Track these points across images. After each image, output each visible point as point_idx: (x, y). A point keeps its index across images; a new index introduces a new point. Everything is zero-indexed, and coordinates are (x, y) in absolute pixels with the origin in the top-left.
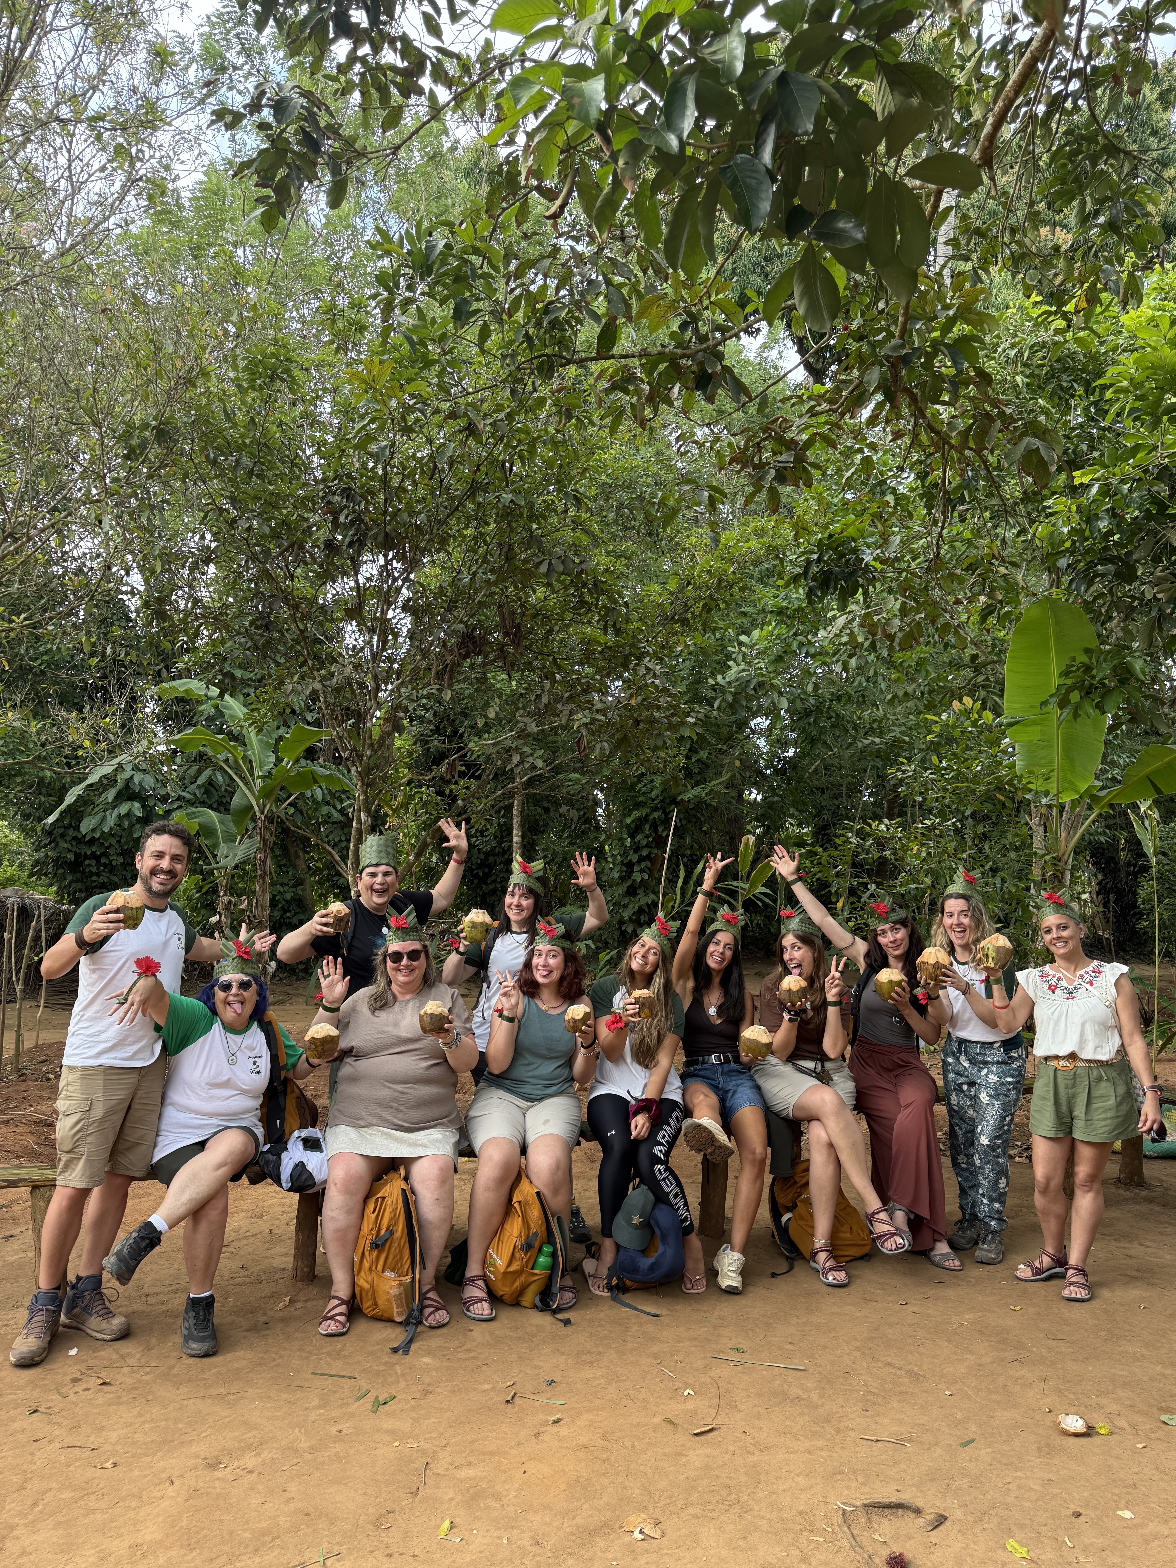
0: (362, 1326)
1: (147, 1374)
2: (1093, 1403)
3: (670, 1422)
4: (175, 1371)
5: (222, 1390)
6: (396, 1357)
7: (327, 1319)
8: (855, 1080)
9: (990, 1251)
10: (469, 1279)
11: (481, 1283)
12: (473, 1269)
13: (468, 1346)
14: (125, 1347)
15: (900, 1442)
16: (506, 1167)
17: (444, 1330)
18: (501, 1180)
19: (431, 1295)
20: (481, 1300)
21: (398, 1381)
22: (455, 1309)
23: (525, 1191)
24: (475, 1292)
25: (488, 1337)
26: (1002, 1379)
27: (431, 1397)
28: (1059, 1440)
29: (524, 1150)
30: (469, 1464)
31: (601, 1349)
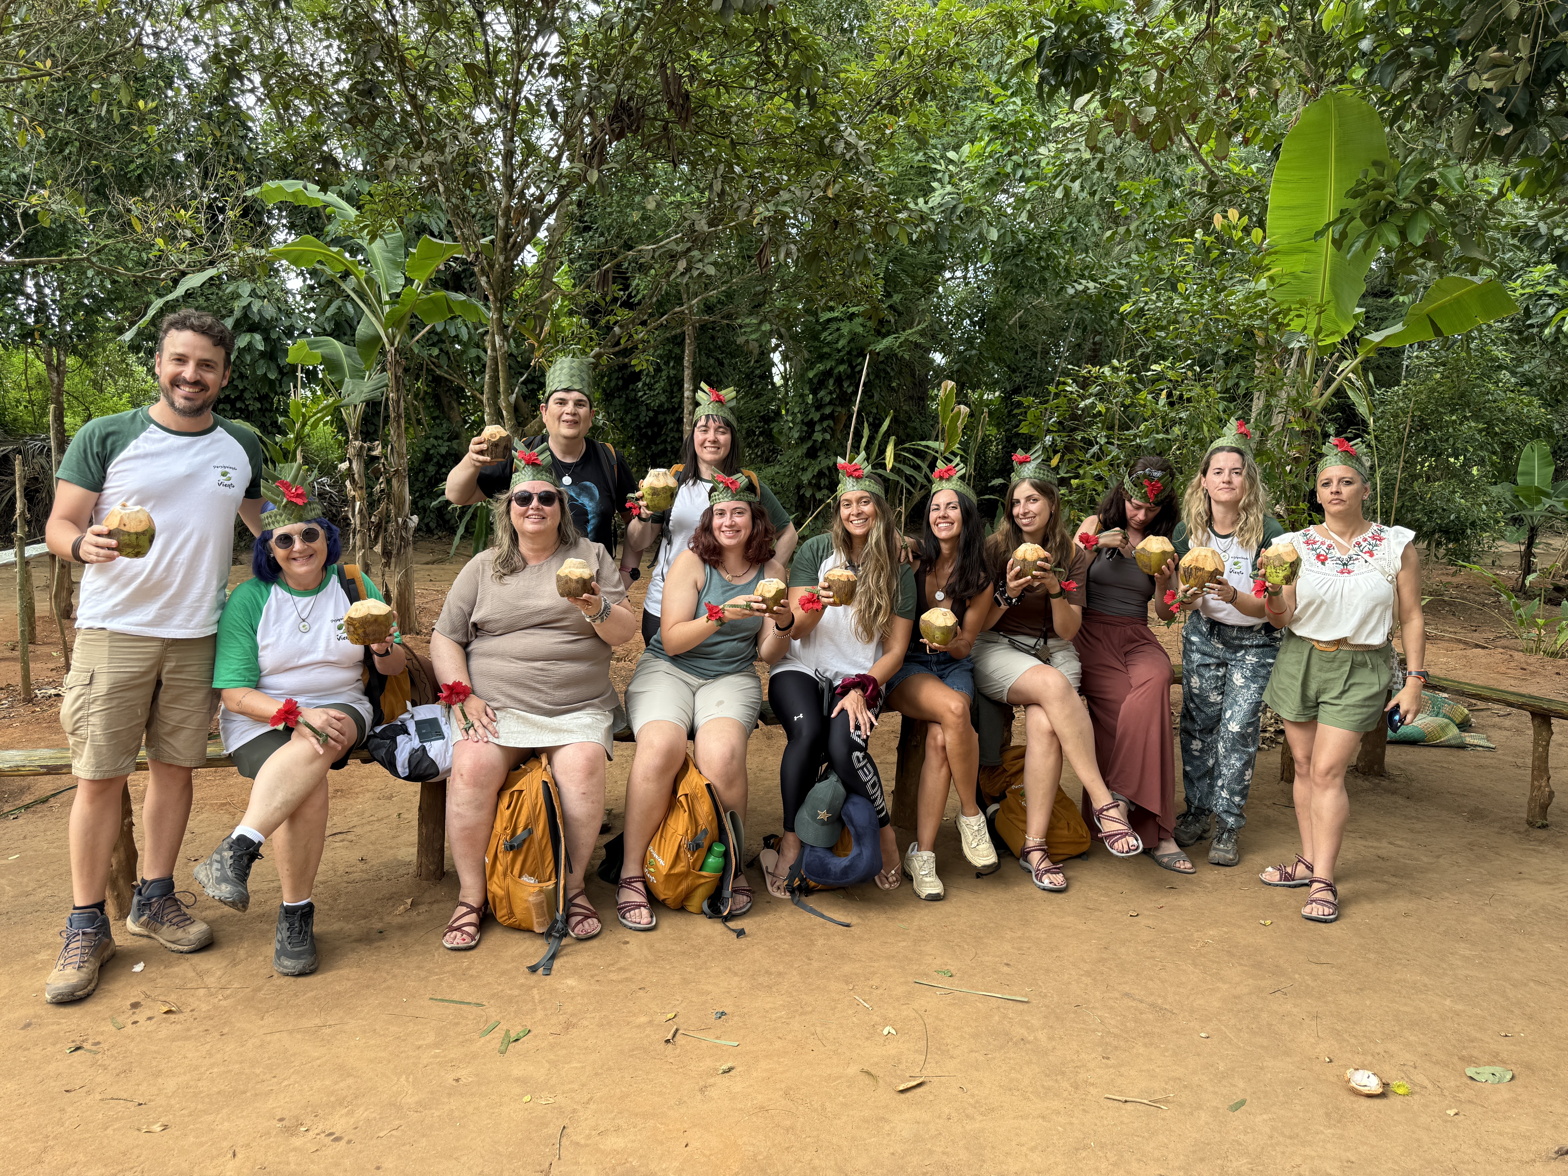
0: (495, 938)
1: (226, 998)
2: (1379, 1049)
3: (868, 1073)
4: (261, 995)
5: (317, 1021)
6: (534, 978)
7: (452, 929)
8: (1081, 659)
9: (1227, 852)
10: (625, 881)
11: (639, 885)
12: (630, 869)
13: (622, 964)
14: (207, 962)
15: (1155, 1104)
16: (670, 755)
17: (594, 943)
18: (662, 770)
19: (579, 901)
20: (639, 906)
21: (534, 1010)
22: (608, 914)
23: (692, 783)
24: (633, 896)
25: (646, 951)
26: (1265, 1015)
27: (574, 1032)
28: (1349, 1101)
29: (692, 735)
30: (618, 1129)
31: (781, 968)
